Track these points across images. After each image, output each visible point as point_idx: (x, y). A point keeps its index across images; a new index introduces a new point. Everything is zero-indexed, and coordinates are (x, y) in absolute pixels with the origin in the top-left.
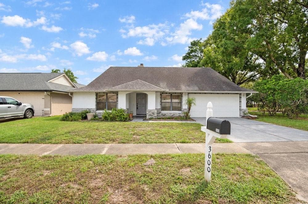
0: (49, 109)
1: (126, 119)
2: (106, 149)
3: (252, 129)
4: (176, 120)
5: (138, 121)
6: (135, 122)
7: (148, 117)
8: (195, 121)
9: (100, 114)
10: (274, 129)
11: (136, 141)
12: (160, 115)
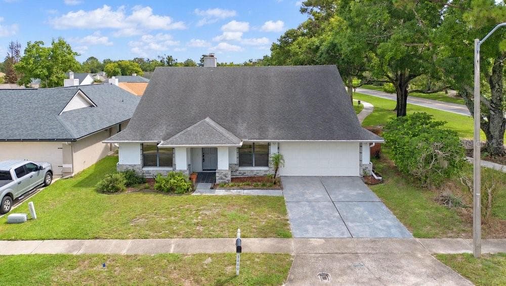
0: (70, 166)
1: (188, 189)
2: (173, 246)
3: (337, 214)
4: (256, 188)
5: (203, 191)
6: (199, 194)
7: (217, 182)
8: (282, 189)
9: (149, 173)
10: (366, 213)
11: (199, 235)
12: (237, 174)
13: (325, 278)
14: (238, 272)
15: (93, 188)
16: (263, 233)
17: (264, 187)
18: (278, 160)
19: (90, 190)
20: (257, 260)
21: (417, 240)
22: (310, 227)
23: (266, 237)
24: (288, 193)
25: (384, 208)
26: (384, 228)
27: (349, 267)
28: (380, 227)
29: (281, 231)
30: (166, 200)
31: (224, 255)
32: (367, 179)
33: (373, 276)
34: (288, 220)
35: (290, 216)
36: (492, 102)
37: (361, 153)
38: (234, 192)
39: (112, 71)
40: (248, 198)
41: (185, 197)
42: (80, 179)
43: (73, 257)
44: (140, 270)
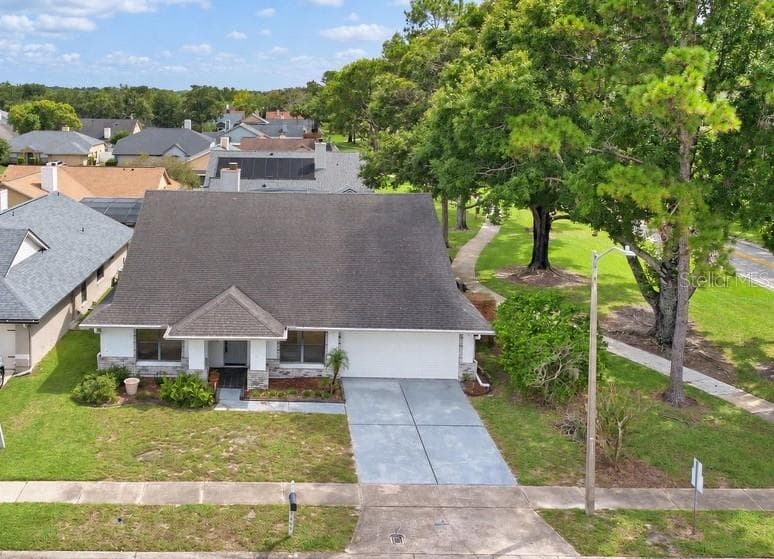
0: (27, 357)
2: (202, 493)
3: (421, 447)
4: (306, 398)
5: (229, 403)
6: (225, 409)
7: (249, 387)
8: (344, 401)
9: (147, 370)
10: (460, 445)
11: (233, 477)
12: (277, 375)
13: (397, 541)
14: (291, 532)
15: (69, 396)
16: (319, 476)
17: (319, 398)
18: (338, 359)
19: (64, 398)
20: (313, 515)
21: (522, 488)
22: (382, 468)
23: (324, 482)
24: (353, 408)
25: (487, 436)
26: (481, 470)
27: (429, 526)
28: (476, 468)
29: (342, 471)
30: (179, 418)
31: (271, 507)
32: (468, 386)
33: (456, 539)
34: (351, 455)
35: (355, 447)
36: (663, 265)
37: (461, 346)
38: (275, 406)
39: (23, 120)
40: (296, 418)
41: (205, 413)
42: (42, 377)
43: (75, 508)
44: (166, 526)
